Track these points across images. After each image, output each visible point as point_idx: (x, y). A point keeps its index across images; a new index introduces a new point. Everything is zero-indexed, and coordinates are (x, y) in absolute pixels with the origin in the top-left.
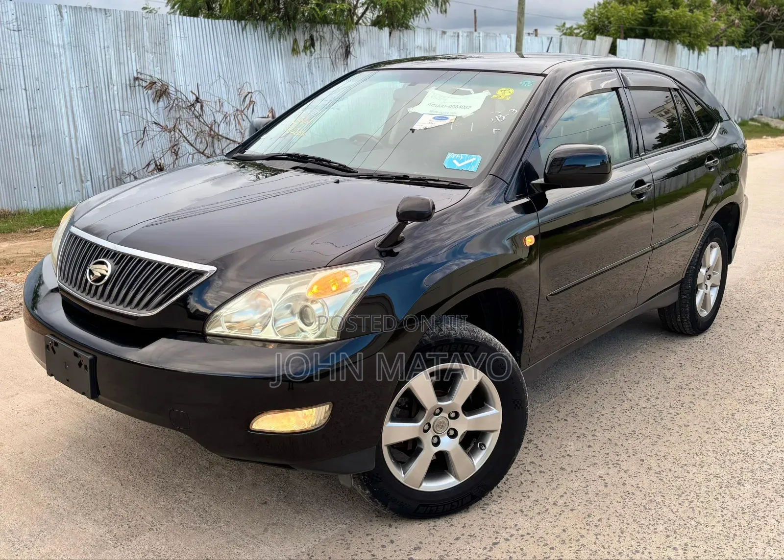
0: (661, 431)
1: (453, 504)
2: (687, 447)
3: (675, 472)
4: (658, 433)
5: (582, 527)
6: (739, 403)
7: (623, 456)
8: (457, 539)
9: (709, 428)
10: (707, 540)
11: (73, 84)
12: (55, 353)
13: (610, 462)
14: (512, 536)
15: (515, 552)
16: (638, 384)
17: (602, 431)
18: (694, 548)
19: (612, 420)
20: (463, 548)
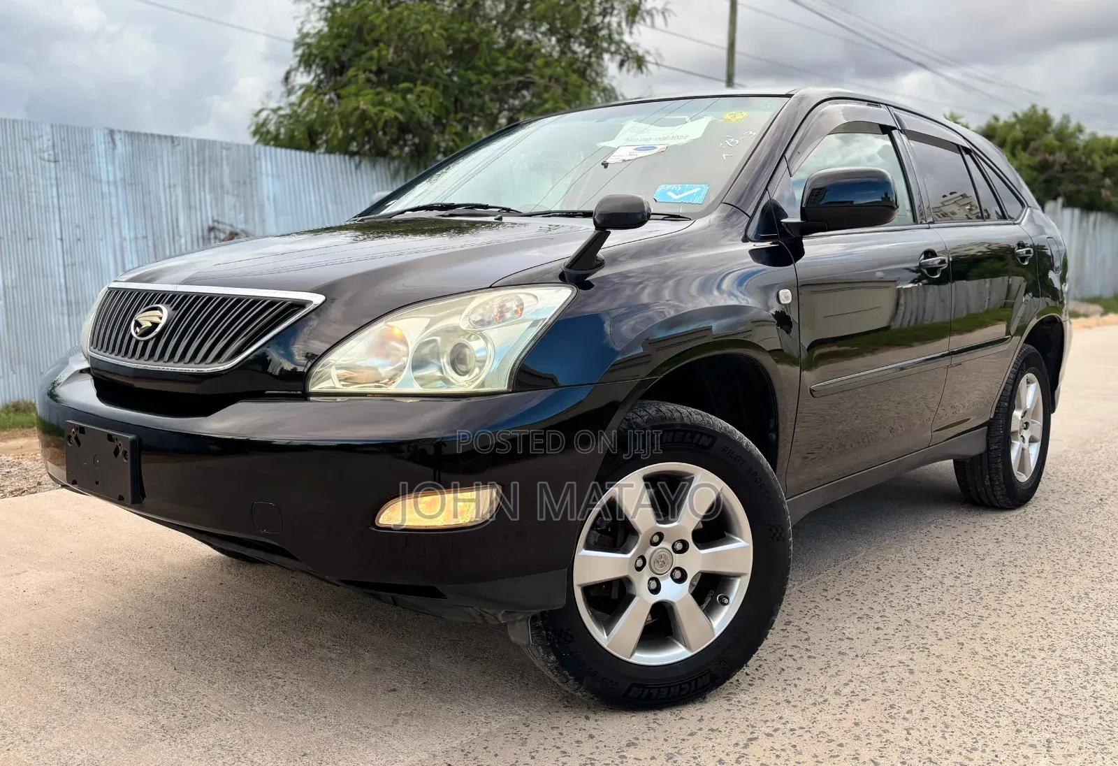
0: (981, 612)
1: (683, 686)
2: (1025, 629)
3: (1014, 657)
4: (978, 614)
5: (883, 720)
6: (1093, 581)
7: (932, 639)
8: (692, 734)
9: (1055, 609)
10: (1079, 735)
11: (126, 233)
12: (79, 444)
13: (913, 646)
14: (776, 730)
15: (783, 750)
16: (938, 560)
17: (894, 612)
18: (1062, 745)
19: (906, 599)
20: (702, 745)
